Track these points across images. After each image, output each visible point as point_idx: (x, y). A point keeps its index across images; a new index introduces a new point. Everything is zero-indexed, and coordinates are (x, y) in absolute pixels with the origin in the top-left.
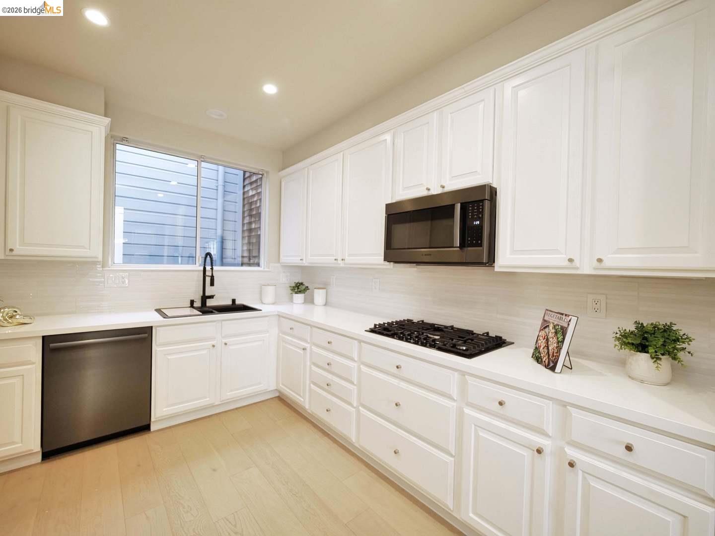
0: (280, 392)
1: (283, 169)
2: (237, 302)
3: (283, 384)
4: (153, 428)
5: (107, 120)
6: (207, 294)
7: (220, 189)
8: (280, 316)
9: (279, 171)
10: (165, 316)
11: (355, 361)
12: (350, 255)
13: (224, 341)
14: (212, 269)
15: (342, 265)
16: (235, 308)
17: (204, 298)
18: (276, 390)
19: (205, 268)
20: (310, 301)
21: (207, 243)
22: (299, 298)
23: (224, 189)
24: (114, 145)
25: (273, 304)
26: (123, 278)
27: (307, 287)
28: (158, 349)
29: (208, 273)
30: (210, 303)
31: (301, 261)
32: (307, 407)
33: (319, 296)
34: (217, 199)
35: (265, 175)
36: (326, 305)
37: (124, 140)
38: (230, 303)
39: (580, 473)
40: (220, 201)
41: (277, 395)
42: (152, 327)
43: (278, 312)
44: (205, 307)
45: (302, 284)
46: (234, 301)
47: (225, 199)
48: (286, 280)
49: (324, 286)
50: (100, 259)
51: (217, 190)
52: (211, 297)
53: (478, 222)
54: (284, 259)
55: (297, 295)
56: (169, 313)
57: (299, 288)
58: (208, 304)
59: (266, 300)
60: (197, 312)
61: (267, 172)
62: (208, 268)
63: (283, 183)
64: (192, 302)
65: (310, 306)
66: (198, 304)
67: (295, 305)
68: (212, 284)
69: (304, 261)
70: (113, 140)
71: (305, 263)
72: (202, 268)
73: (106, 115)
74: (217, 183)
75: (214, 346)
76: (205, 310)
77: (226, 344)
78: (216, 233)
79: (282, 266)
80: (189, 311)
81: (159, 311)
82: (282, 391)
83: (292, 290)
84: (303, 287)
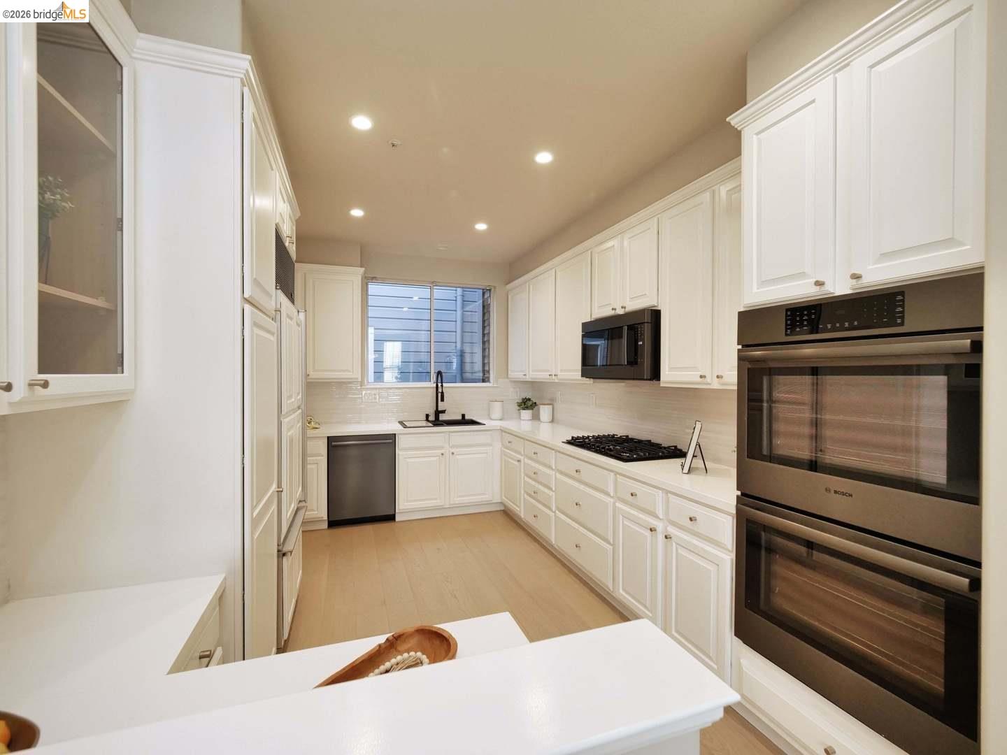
0: (505, 506)
1: (509, 282)
2: (467, 417)
3: (505, 497)
4: (398, 518)
5: (362, 270)
6: (440, 409)
7: (459, 299)
8: (502, 431)
9: (507, 284)
10: (405, 427)
11: (552, 469)
12: (561, 371)
13: (453, 450)
14: (442, 386)
15: (556, 381)
16: (464, 421)
17: (438, 413)
18: (501, 503)
19: (437, 385)
20: (536, 417)
21: (448, 357)
22: (526, 414)
23: (463, 299)
24: (367, 285)
25: (501, 420)
26: (375, 394)
27: (535, 403)
28: (400, 453)
29: (440, 390)
30: (442, 417)
31: (524, 377)
32: (522, 516)
33: (545, 412)
34: (456, 311)
35: (493, 290)
36: (552, 421)
37: (374, 279)
38: (460, 418)
39: (674, 544)
40: (459, 313)
41: (502, 508)
42: (395, 434)
43: (501, 427)
44: (437, 419)
45: (529, 400)
46: (463, 416)
47: (465, 310)
48: (517, 396)
49: (551, 403)
50: (360, 380)
51: (456, 300)
52: (443, 412)
53: (641, 343)
54: (511, 374)
55: (524, 411)
56: (407, 424)
57: (526, 404)
58: (441, 419)
59: (493, 416)
60: (431, 425)
61: (495, 287)
62: (440, 385)
63: (510, 297)
64: (427, 416)
65: (536, 423)
66: (432, 418)
67: (522, 422)
68: (442, 400)
69: (527, 377)
70: (367, 280)
71: (528, 378)
72: (435, 385)
73: (361, 267)
74: (456, 293)
75: (442, 454)
76: (437, 422)
77: (453, 453)
78: (456, 347)
79: (511, 381)
80: (424, 423)
81: (401, 423)
82: (507, 504)
83: (519, 406)
84: (530, 403)
